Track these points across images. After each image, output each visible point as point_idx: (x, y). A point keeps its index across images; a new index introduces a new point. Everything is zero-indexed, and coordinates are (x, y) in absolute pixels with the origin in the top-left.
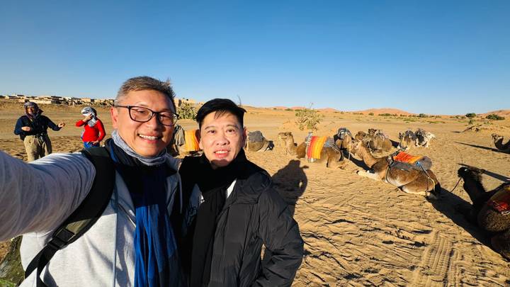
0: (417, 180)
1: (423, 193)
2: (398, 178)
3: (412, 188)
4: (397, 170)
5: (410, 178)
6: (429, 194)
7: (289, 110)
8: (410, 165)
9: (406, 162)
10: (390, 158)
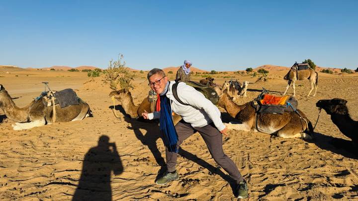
0: (290, 122)
1: (298, 135)
2: (272, 124)
3: (288, 131)
4: (269, 115)
5: (284, 121)
6: (305, 135)
7: (73, 70)
8: (281, 106)
9: (277, 104)
10: (256, 103)
